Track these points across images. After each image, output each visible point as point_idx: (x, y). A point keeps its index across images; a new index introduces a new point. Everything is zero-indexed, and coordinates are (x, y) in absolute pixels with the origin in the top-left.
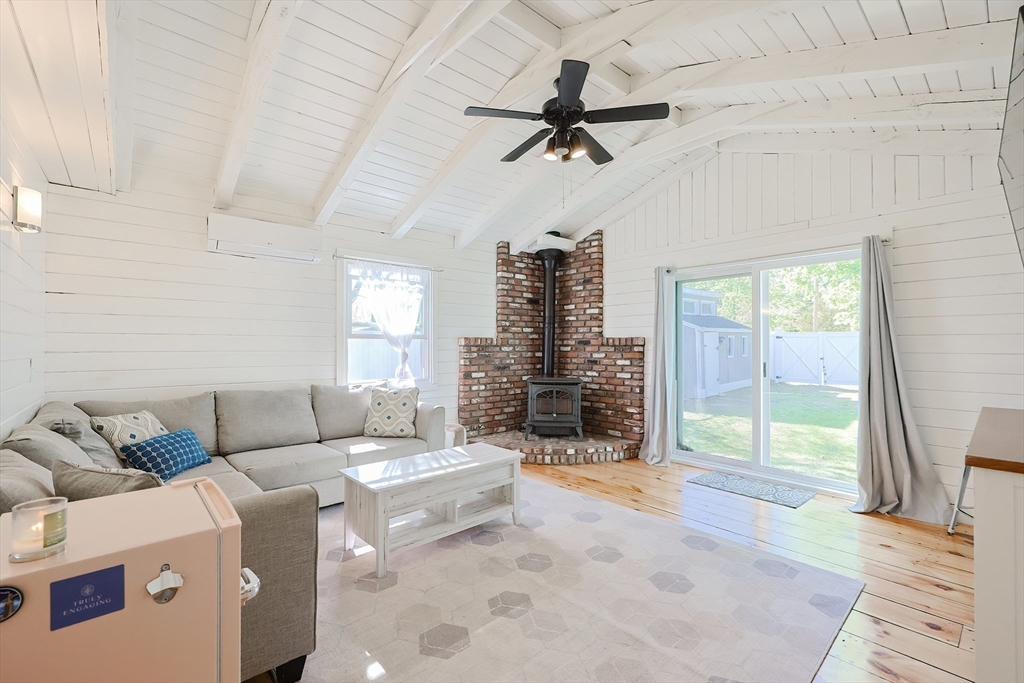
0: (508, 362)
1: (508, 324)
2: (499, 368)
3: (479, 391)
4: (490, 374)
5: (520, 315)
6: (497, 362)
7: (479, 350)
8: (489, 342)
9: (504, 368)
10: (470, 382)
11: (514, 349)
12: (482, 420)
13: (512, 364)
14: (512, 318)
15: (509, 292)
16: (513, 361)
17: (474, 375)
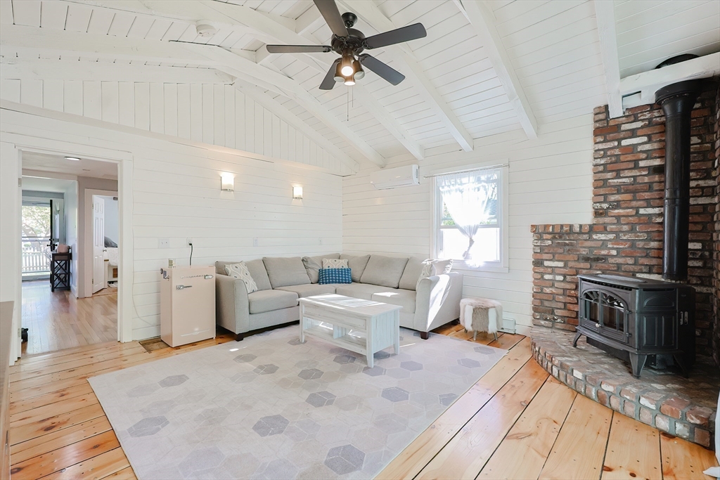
0: (604, 252)
1: (605, 206)
2: (587, 259)
3: (554, 281)
4: (571, 264)
5: (634, 192)
6: (584, 252)
7: (554, 238)
8: (565, 229)
9: (597, 259)
10: (541, 270)
11: (617, 237)
12: (558, 312)
13: (613, 256)
14: (612, 198)
15: (608, 166)
16: (614, 252)
17: (546, 263)
